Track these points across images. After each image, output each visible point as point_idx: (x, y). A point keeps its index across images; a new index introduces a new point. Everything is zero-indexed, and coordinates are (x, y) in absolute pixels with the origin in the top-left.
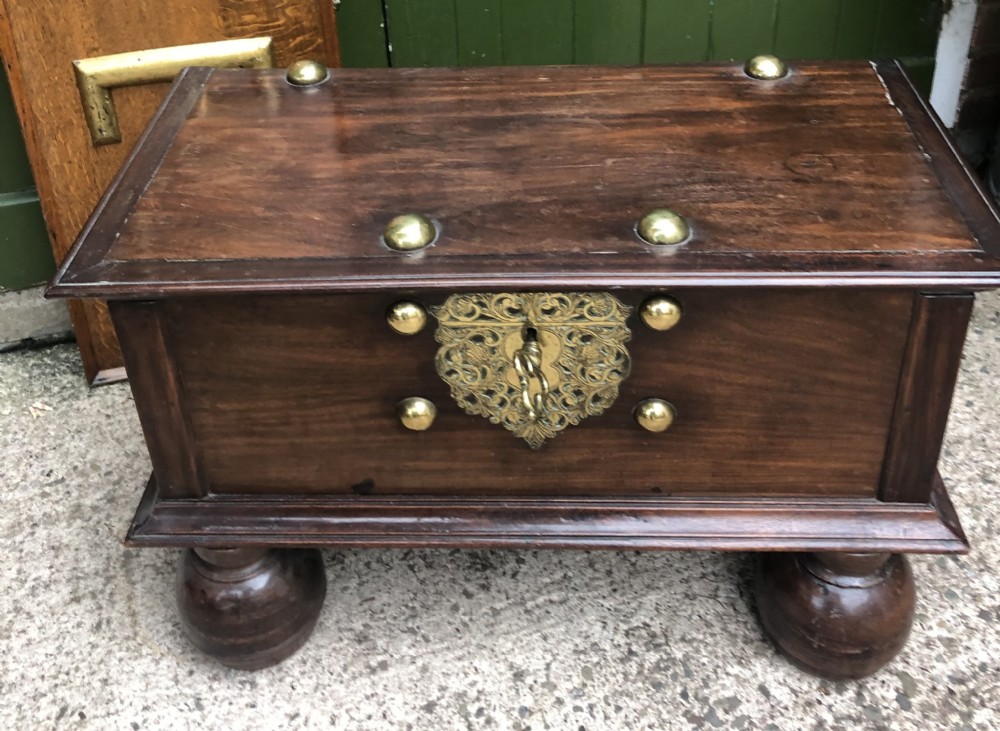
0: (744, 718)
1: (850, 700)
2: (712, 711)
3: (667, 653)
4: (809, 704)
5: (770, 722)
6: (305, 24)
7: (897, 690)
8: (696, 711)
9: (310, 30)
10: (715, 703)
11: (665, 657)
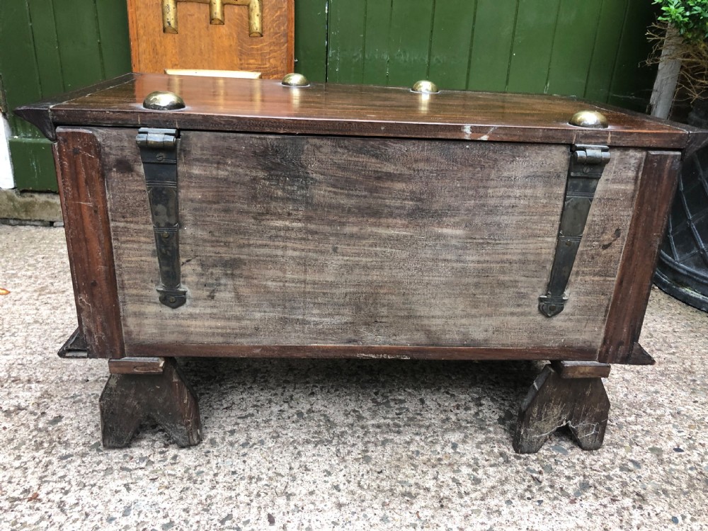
0: (404, 408)
1: (471, 414)
2: (388, 402)
3: (375, 377)
4: (445, 411)
5: (418, 412)
6: (279, 69)
7: (500, 416)
8: (379, 400)
9: (281, 72)
10: (391, 399)
11: (374, 378)
